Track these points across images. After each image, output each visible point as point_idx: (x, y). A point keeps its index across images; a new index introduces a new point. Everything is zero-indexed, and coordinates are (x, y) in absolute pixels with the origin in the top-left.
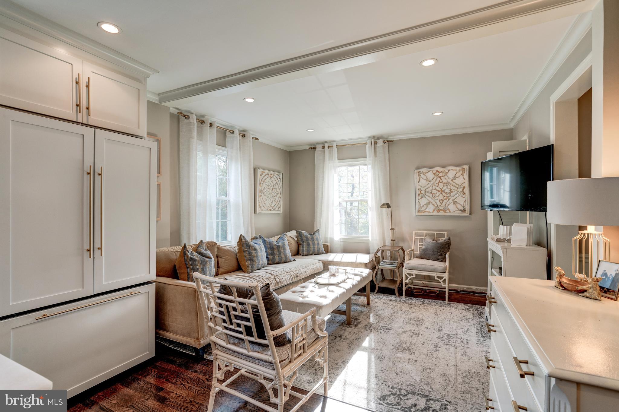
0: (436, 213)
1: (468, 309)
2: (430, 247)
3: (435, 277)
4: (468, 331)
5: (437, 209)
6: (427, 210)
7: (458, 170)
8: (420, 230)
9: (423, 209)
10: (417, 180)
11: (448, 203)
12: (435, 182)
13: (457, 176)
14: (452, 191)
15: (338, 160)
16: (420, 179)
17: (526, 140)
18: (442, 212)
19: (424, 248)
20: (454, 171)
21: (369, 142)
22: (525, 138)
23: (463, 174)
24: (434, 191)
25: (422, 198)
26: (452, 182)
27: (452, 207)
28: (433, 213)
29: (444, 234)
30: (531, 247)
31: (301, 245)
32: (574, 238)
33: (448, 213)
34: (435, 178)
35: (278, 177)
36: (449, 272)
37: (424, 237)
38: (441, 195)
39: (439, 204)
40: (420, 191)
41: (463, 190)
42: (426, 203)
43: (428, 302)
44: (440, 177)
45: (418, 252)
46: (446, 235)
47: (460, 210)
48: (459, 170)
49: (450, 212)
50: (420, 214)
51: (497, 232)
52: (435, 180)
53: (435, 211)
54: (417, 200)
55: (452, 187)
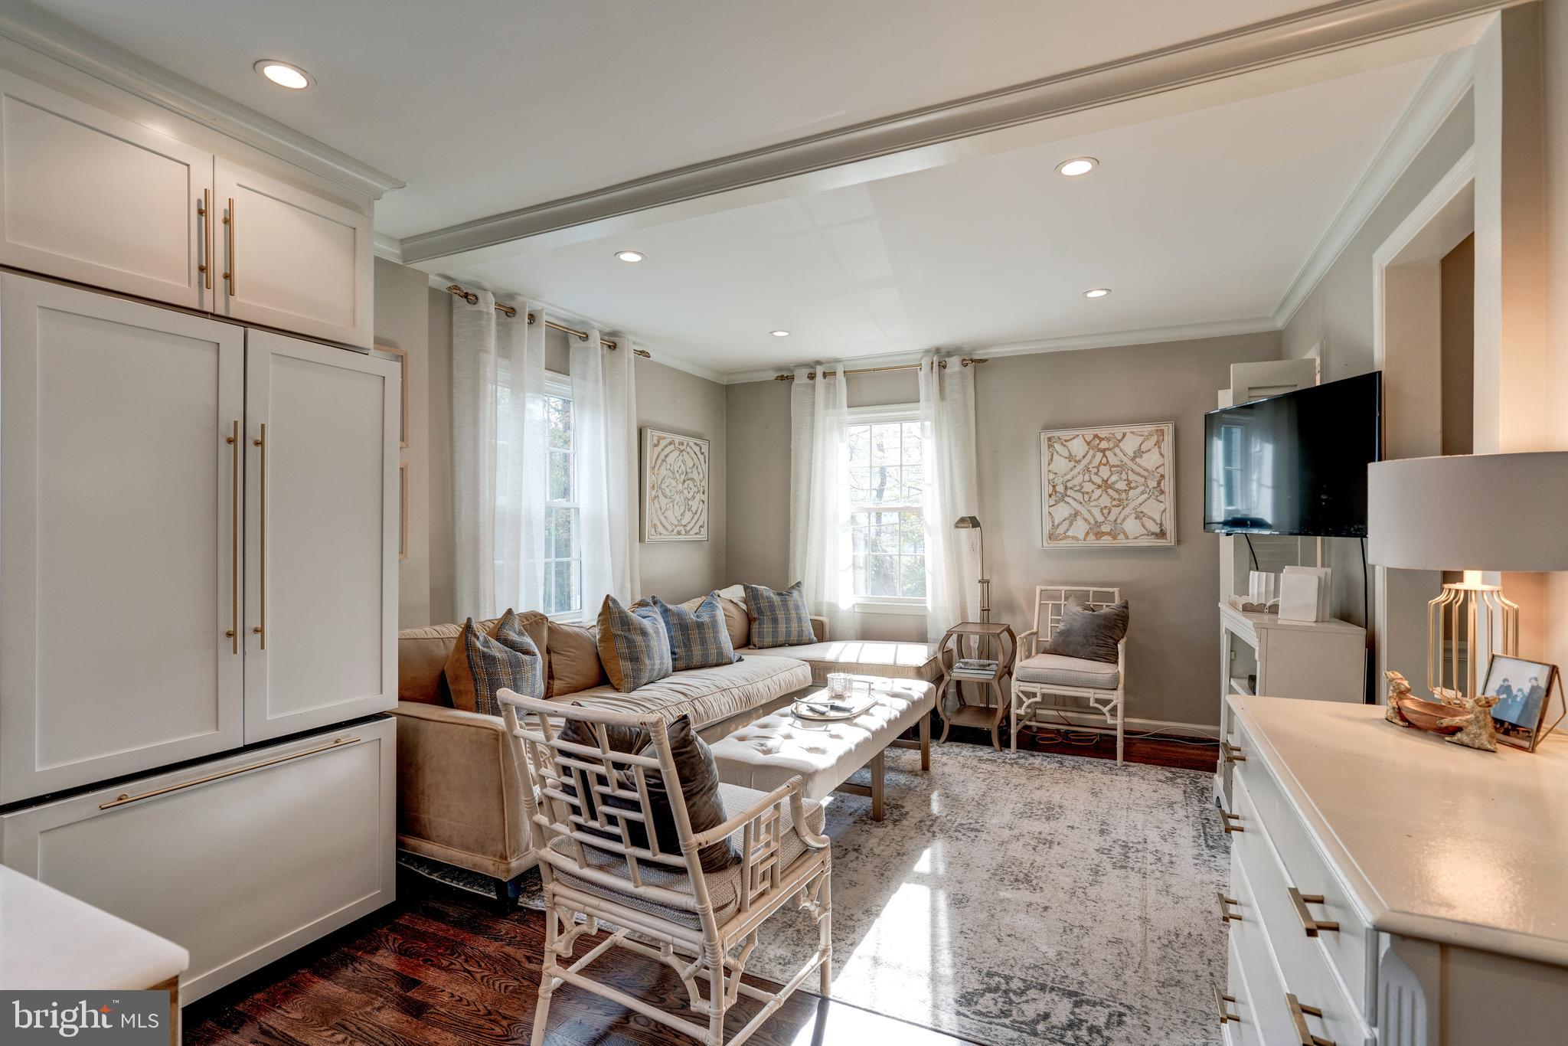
0: (1092, 540)
1: (1172, 779)
2: (1077, 624)
3: (1092, 700)
4: (1172, 834)
5: (1096, 530)
6: (1069, 533)
7: (1146, 434)
8: (1052, 583)
9: (1060, 530)
10: (1045, 458)
11: (1122, 516)
12: (1090, 463)
13: (1144, 448)
14: (1132, 485)
15: (848, 407)
16: (1052, 455)
17: (1315, 360)
18: (1107, 537)
19: (1063, 628)
20: (1137, 435)
21: (925, 363)
22: (1313, 354)
23: (1158, 444)
24: (1088, 487)
25: (1057, 502)
26: (1131, 464)
27: (1132, 526)
28: (1085, 540)
29: (1113, 593)
30: (1327, 625)
31: (757, 622)
32: (1433, 602)
33: (1121, 542)
34: (1091, 452)
35: (697, 449)
36: (1125, 688)
37: (1063, 602)
38: (1105, 495)
39: (1100, 519)
40: (1054, 487)
41: (1159, 483)
42: (1067, 515)
43: (1072, 763)
44: (1103, 451)
45: (1048, 638)
46: (1117, 595)
47: (1153, 534)
48: (1150, 435)
49: (1127, 538)
50: (1053, 544)
51: (1242, 587)
52: (1089, 459)
53: (1091, 537)
54: (1046, 509)
55: (1132, 477)
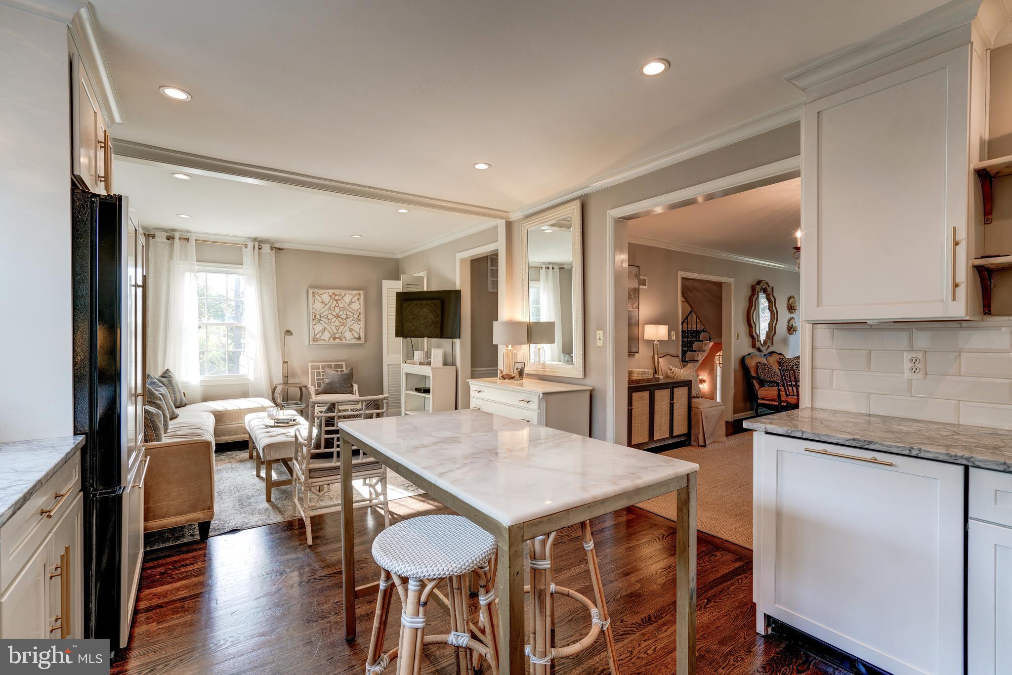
0: (331, 341)
2: (336, 379)
5: (334, 336)
6: (322, 338)
7: (354, 294)
8: (317, 362)
9: (318, 337)
10: (311, 302)
11: (344, 330)
12: (331, 305)
13: (353, 301)
14: (348, 316)
16: (314, 301)
18: (338, 340)
20: (351, 294)
21: (250, 244)
23: (358, 299)
24: (330, 317)
25: (316, 323)
26: (347, 307)
27: (348, 335)
28: (328, 341)
33: (344, 342)
34: (332, 300)
37: (321, 370)
38: (337, 321)
39: (335, 331)
40: (315, 316)
41: (359, 316)
42: (321, 329)
44: (337, 300)
45: (317, 388)
46: (344, 365)
47: (356, 338)
48: (355, 295)
49: (346, 340)
50: (314, 343)
52: (331, 303)
53: (331, 339)
54: (311, 326)
55: (348, 313)
